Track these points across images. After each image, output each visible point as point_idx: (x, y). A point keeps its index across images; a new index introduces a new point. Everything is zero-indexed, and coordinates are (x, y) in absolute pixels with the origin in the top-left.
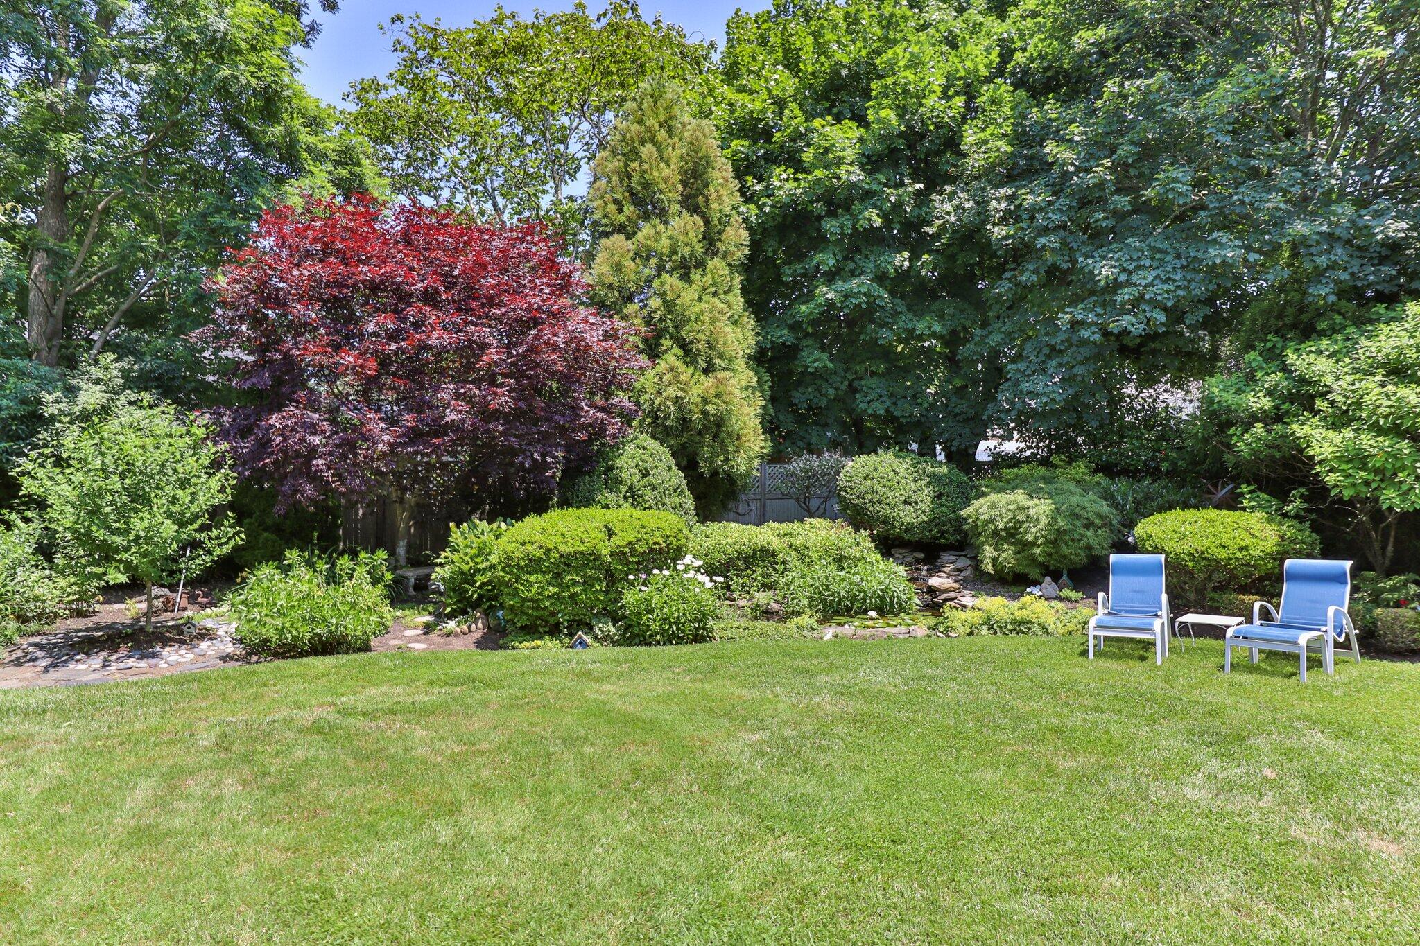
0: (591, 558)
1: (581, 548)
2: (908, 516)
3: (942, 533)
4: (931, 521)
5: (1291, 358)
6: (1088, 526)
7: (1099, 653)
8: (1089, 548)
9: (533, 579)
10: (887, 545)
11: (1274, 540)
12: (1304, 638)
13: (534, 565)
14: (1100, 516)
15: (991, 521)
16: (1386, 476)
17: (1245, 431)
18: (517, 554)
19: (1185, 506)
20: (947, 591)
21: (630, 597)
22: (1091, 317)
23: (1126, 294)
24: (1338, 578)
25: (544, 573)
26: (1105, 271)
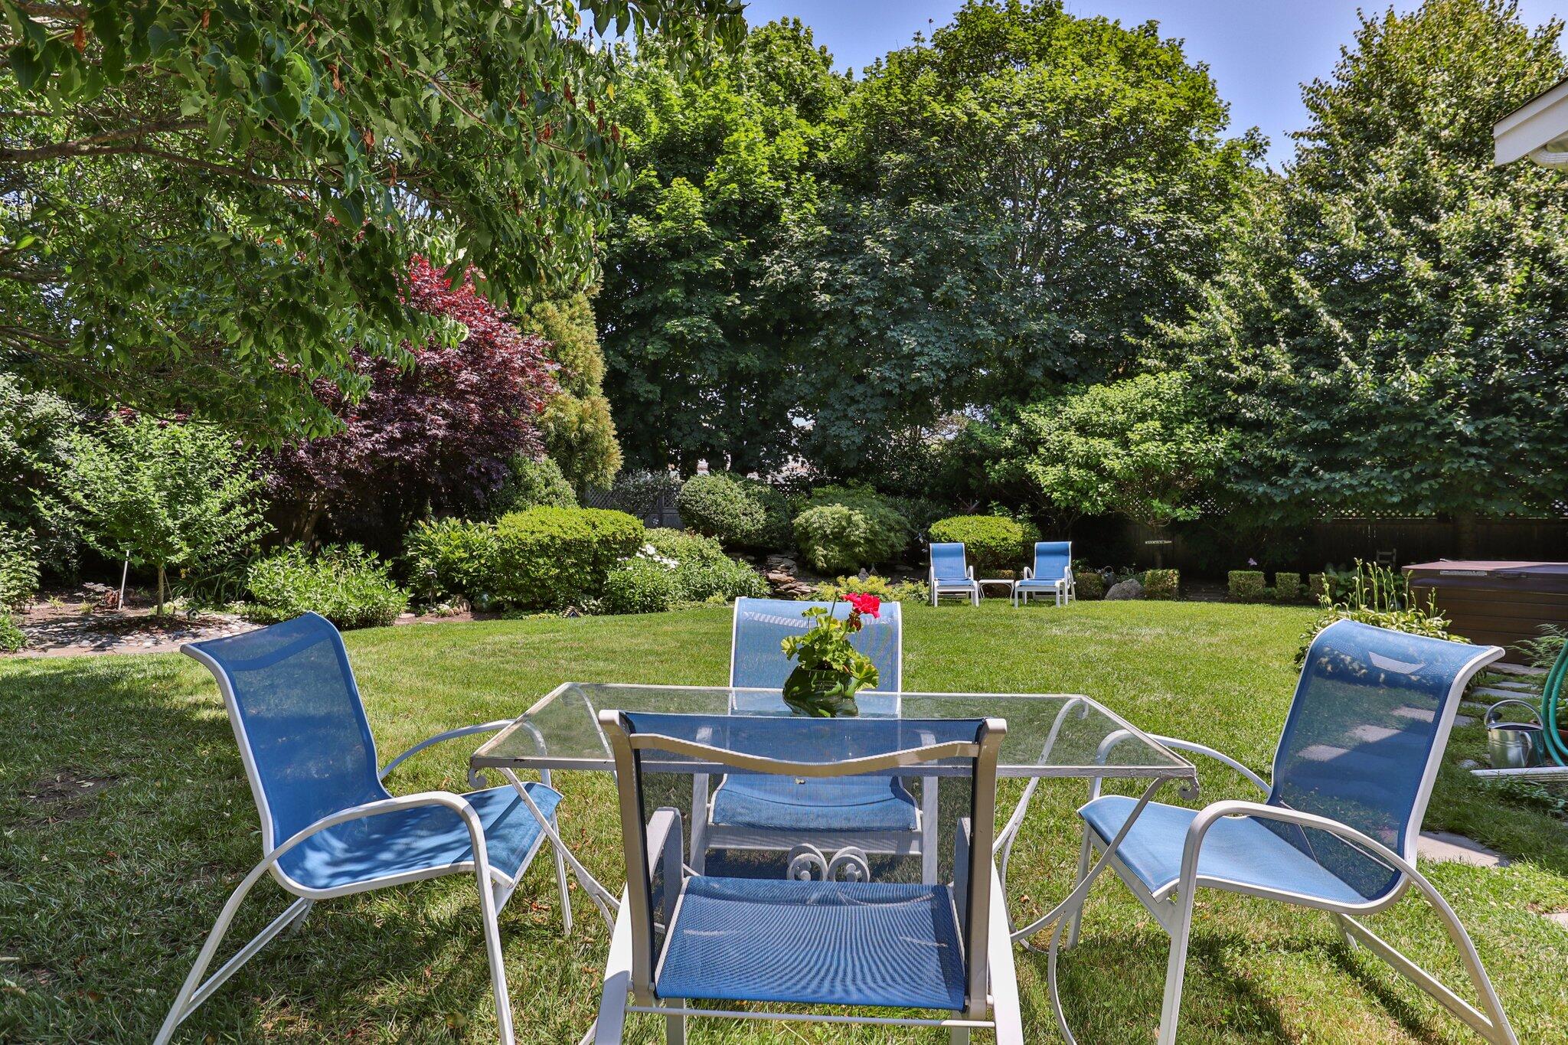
0: (583, 544)
1: (578, 537)
2: (746, 523)
3: (771, 538)
4: (765, 528)
5: (1023, 415)
6: (891, 529)
7: (941, 603)
8: (892, 546)
9: (541, 561)
10: (733, 548)
11: (1020, 534)
12: (1058, 584)
13: (544, 549)
14: (898, 523)
15: (821, 527)
16: (1084, 494)
17: (995, 463)
18: (529, 541)
19: (946, 516)
20: (786, 582)
21: (612, 576)
22: (893, 376)
23: (923, 361)
24: (1064, 553)
25: (549, 557)
26: (910, 343)
